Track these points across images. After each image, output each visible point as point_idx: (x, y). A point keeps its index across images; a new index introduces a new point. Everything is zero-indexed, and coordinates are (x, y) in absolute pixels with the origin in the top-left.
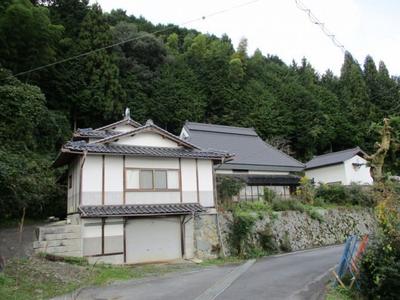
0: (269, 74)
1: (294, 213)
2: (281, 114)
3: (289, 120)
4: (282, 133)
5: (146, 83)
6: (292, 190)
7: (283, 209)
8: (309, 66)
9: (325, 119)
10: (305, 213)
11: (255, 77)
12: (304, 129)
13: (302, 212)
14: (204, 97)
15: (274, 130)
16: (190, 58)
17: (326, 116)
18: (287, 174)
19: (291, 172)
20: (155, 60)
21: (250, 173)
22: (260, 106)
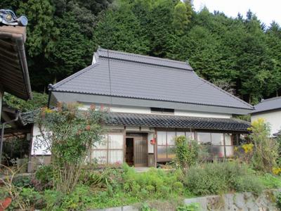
0: (213, 22)
1: (239, 196)
2: (224, 58)
3: (233, 64)
4: (225, 77)
5: (86, 25)
6: (236, 142)
7: (211, 190)
8: (255, 18)
9: (272, 64)
10: (263, 196)
11: (199, 24)
12: (249, 74)
13: (256, 195)
14: (147, 42)
15: (218, 74)
16: (136, 6)
17: (274, 60)
18: (228, 117)
19: (234, 116)
20: (99, 5)
21: (176, 114)
22: (203, 49)
